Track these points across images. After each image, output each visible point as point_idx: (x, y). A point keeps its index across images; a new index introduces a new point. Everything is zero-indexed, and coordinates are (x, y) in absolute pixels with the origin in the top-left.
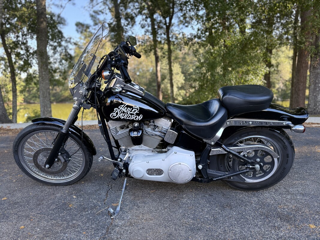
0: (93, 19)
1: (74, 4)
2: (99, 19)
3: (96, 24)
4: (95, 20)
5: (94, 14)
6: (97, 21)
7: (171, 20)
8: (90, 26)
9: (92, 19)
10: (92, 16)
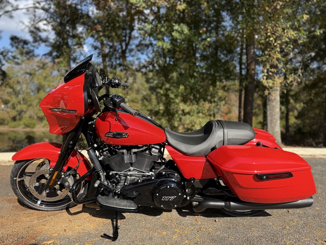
0: (33, 35)
1: (11, 17)
2: (40, 37)
3: (35, 41)
4: (36, 36)
5: (35, 30)
6: (38, 39)
7: (127, 45)
8: (29, 42)
9: (31, 35)
10: (31, 32)
